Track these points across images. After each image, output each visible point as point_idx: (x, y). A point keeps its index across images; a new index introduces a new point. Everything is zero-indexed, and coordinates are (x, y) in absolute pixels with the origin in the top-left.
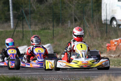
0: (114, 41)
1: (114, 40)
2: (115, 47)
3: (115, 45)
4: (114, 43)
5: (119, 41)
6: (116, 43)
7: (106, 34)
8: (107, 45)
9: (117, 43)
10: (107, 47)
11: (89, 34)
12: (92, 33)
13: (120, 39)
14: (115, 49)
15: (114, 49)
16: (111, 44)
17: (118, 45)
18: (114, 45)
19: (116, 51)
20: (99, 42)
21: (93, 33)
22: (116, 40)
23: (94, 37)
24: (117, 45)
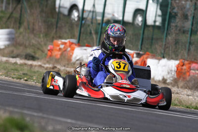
0: (59, 42)
1: (60, 40)
2: (60, 53)
3: (60, 49)
4: (59, 46)
5: (68, 44)
6: (62, 46)
7: (55, 30)
8: (49, 48)
9: (64, 47)
10: (49, 50)
11: (28, 25)
12: (32, 25)
13: (69, 42)
14: (59, 56)
15: (57, 55)
16: (53, 47)
17: (65, 51)
18: (58, 48)
19: (60, 61)
20: (40, 41)
21: (34, 25)
22: (63, 41)
23: (35, 32)
24: (63, 50)
